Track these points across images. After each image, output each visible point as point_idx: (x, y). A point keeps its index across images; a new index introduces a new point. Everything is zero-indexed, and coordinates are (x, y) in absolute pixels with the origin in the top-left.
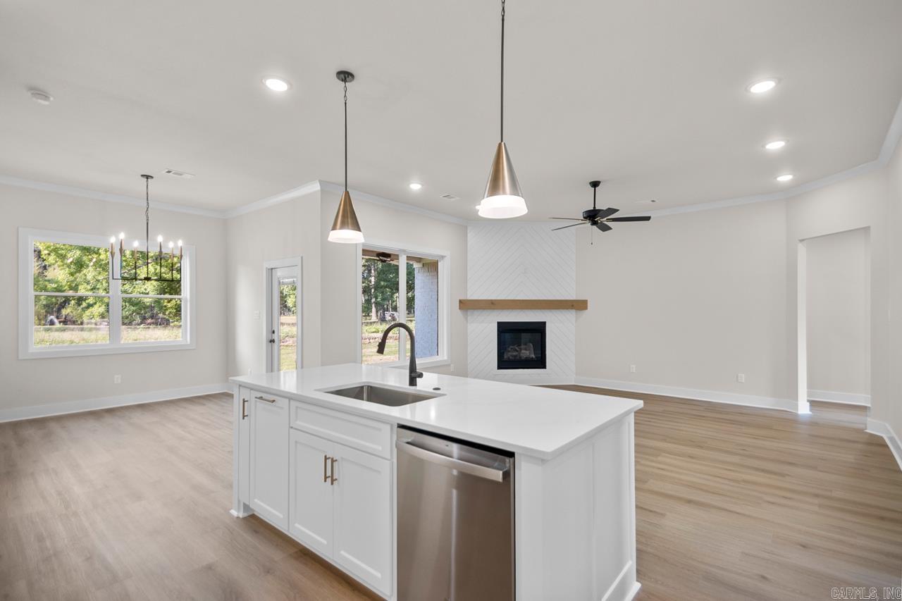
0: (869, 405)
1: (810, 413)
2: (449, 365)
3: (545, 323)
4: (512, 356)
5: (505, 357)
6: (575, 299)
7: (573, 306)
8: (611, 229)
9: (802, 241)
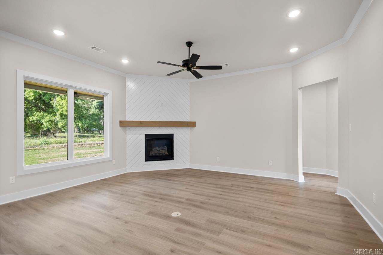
0: (338, 177)
1: (304, 181)
2: (111, 161)
3: (173, 134)
4: (154, 153)
5: (150, 154)
6: (189, 121)
7: (188, 125)
8: (202, 77)
9: (300, 89)
